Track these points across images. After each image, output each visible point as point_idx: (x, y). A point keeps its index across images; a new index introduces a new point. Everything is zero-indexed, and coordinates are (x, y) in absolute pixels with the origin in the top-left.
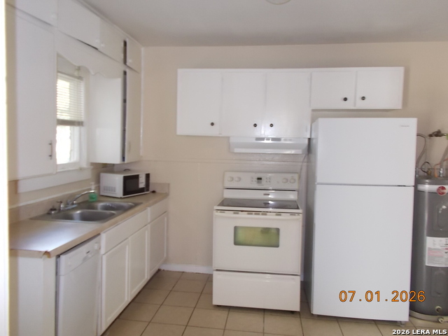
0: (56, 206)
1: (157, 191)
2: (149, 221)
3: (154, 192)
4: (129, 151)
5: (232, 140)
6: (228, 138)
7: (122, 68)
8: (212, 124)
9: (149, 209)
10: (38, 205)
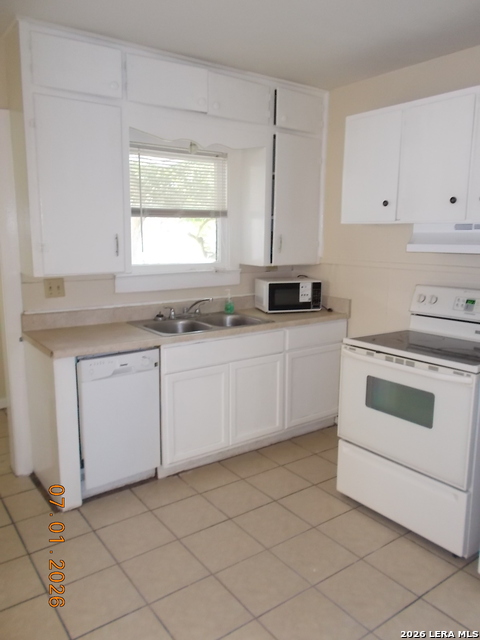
0: (165, 313)
1: (335, 309)
2: (287, 348)
3: (330, 310)
4: (280, 248)
5: (416, 230)
6: (410, 226)
7: (271, 130)
8: (386, 203)
9: (288, 332)
10: (143, 308)
